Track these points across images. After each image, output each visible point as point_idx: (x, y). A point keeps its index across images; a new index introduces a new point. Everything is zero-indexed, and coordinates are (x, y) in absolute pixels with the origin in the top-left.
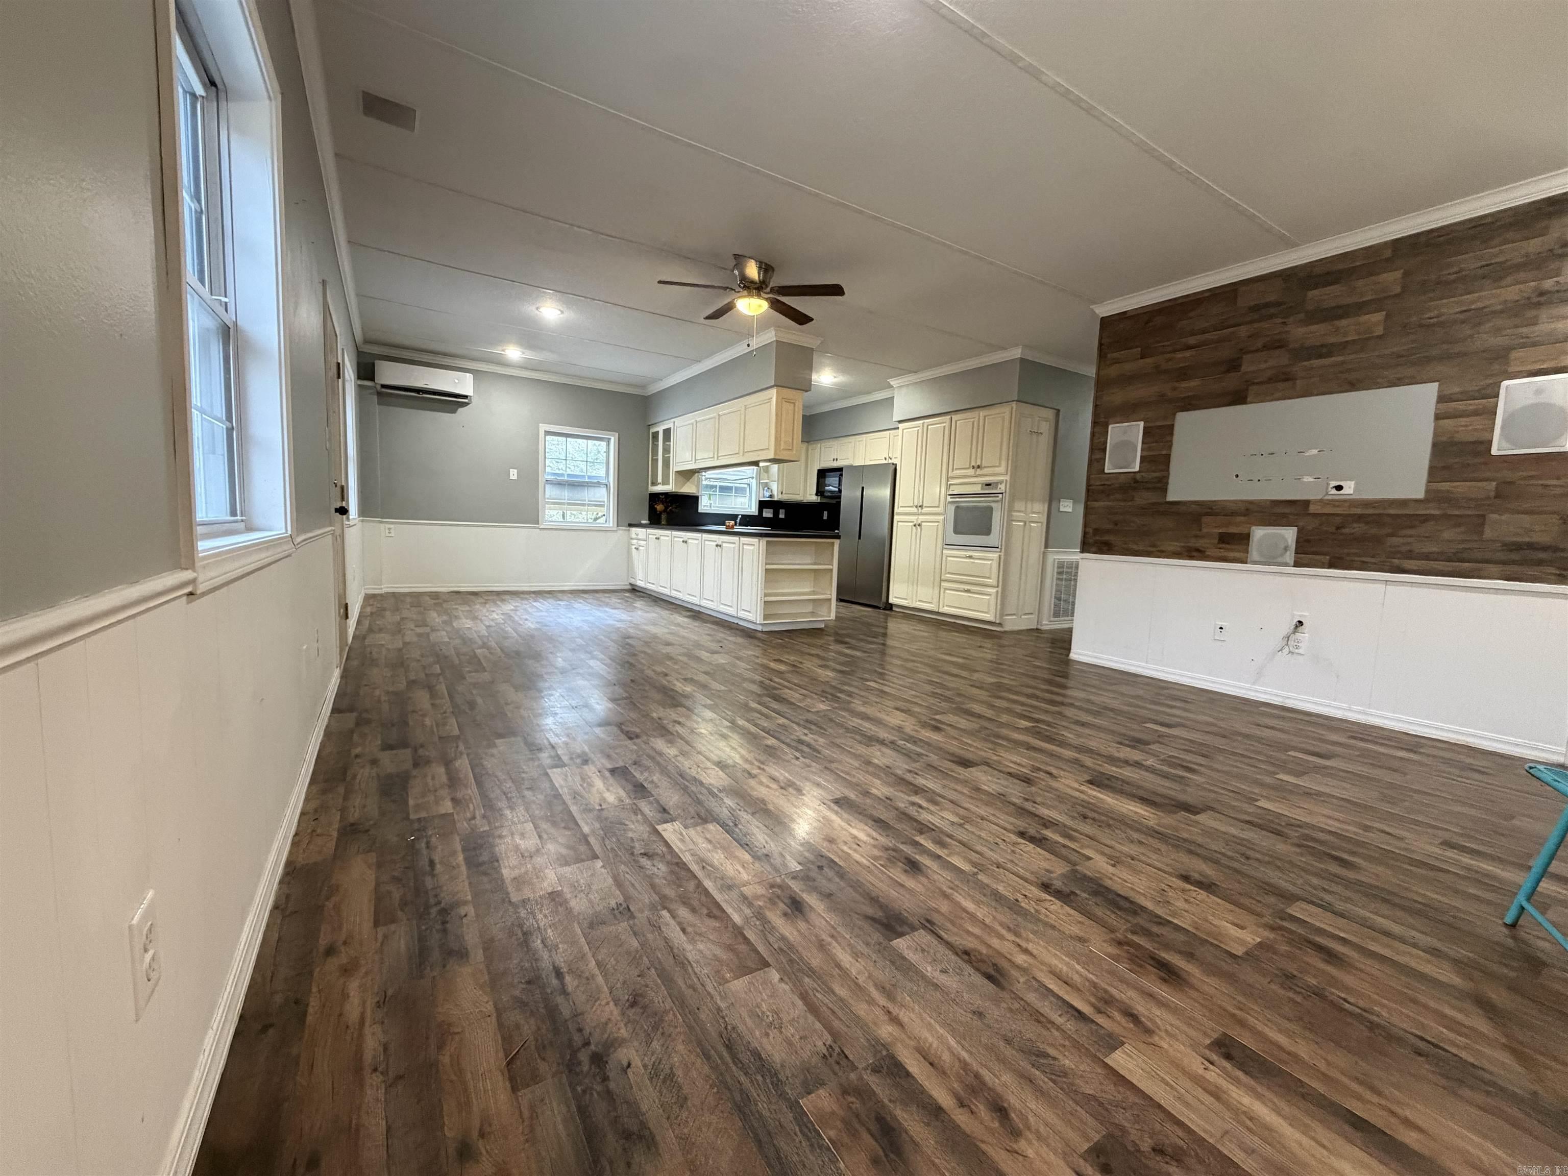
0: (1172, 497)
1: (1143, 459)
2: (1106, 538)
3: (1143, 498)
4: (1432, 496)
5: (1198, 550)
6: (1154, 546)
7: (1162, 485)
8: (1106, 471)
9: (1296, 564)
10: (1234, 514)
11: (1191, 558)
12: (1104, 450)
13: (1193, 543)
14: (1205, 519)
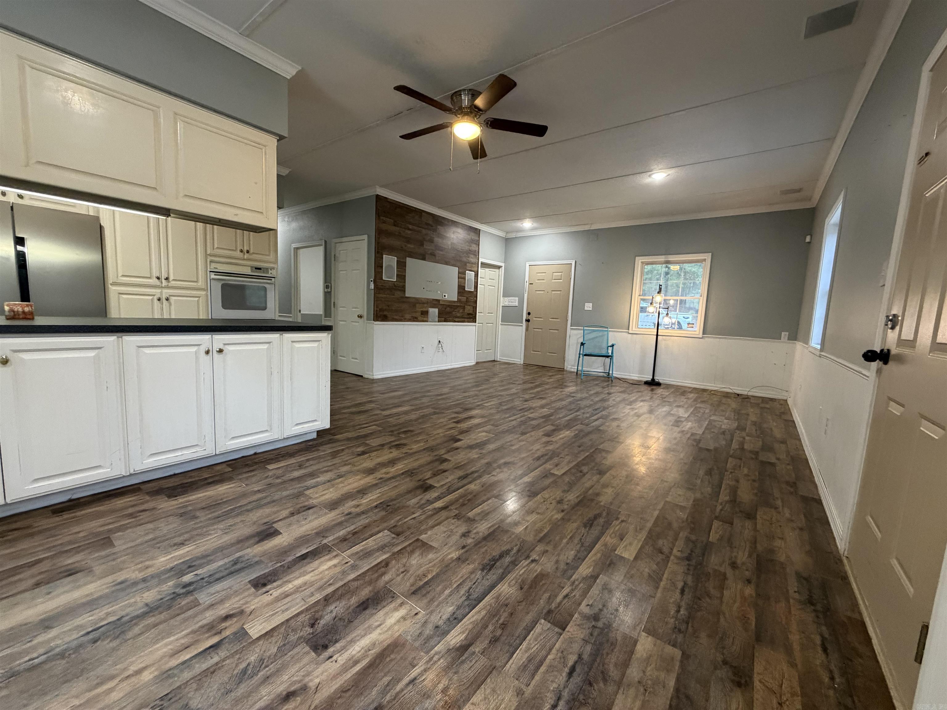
0: (407, 295)
1: (397, 275)
2: (385, 313)
3: (398, 294)
4: (459, 301)
5: (416, 318)
6: (402, 317)
7: (403, 289)
8: (384, 279)
9: (439, 322)
10: (424, 303)
11: (414, 321)
12: (382, 267)
13: (414, 315)
14: (417, 305)
